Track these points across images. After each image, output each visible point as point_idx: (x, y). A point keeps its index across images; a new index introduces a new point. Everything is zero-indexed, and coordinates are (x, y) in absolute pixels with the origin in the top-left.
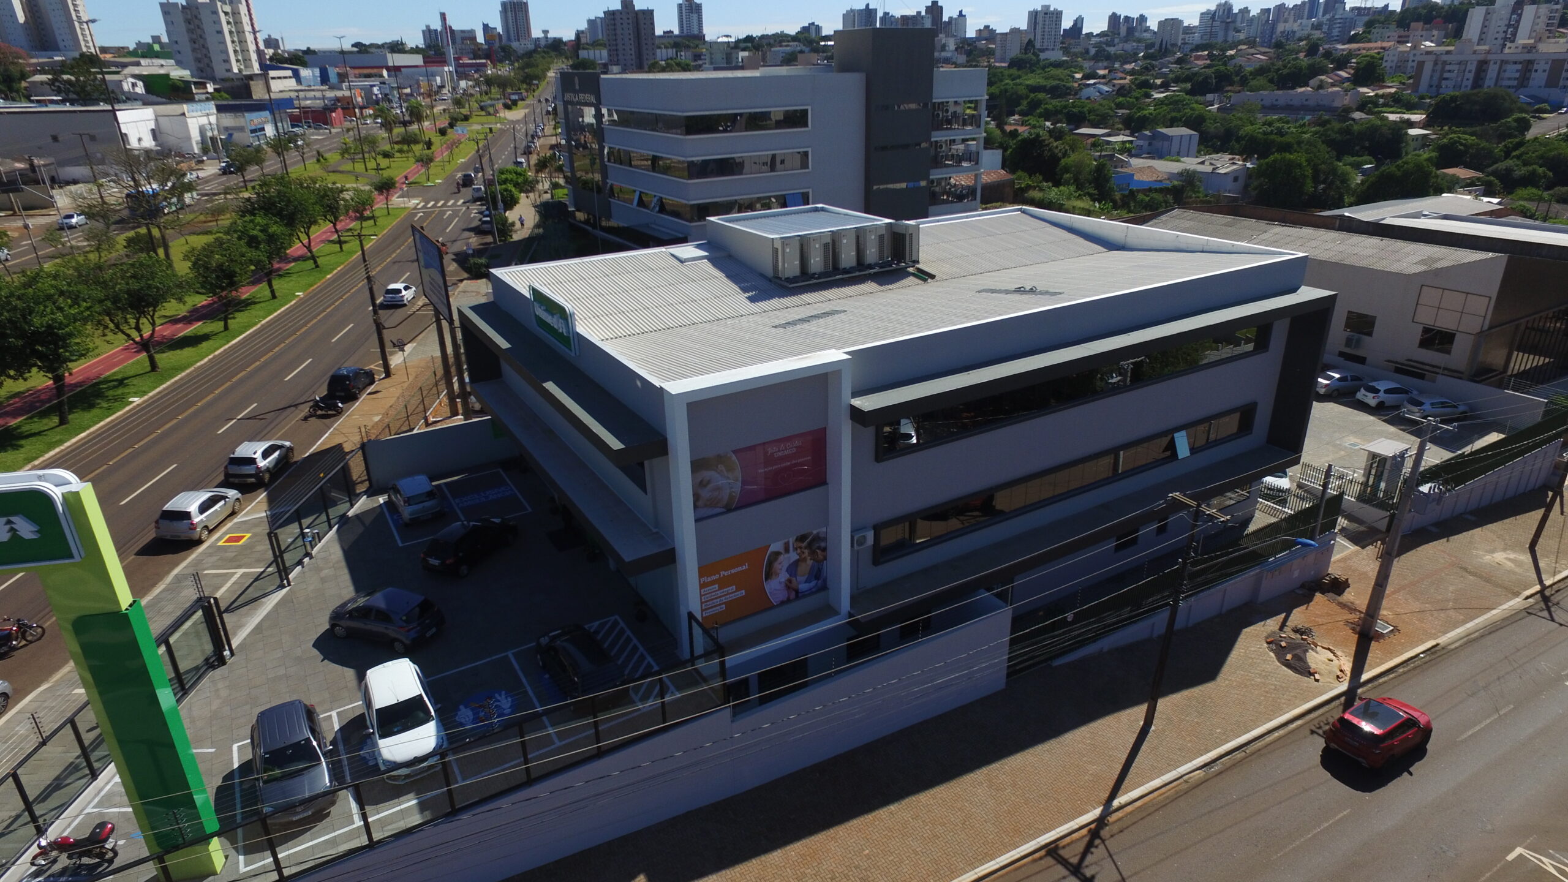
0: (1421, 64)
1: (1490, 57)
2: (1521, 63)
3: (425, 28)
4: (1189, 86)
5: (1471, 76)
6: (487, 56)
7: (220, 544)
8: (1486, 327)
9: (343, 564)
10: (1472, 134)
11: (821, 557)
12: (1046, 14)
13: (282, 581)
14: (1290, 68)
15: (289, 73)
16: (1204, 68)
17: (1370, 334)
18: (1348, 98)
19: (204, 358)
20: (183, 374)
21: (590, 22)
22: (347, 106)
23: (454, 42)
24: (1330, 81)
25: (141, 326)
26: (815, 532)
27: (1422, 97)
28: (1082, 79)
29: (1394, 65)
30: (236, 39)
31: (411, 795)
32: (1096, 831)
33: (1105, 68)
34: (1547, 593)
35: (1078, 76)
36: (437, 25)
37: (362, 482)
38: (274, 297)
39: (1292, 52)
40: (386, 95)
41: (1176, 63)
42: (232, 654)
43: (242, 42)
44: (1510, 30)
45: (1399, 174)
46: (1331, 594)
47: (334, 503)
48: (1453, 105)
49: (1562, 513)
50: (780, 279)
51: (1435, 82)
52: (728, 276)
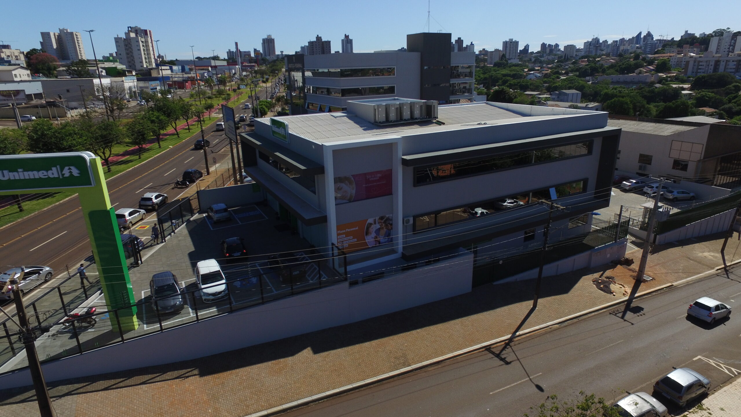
0: (688, 62)
1: (720, 59)
2: (736, 61)
3: (228, 51)
4: (578, 73)
5: (712, 67)
6: (256, 62)
7: (137, 229)
8: (702, 158)
9: (188, 235)
10: (712, 92)
11: (390, 228)
12: (511, 43)
13: (162, 240)
14: (626, 65)
15: (168, 68)
16: (586, 65)
17: (650, 164)
18: (653, 78)
19: (130, 168)
20: (121, 173)
21: (302, 48)
22: (193, 80)
23: (241, 57)
24: (645, 70)
25: (105, 151)
26: (387, 216)
27: (689, 77)
28: (527, 71)
29: (675, 63)
30: (146, 53)
31: (215, 307)
32: (508, 343)
33: (539, 67)
34: (727, 268)
35: (526, 70)
36: (234, 49)
37: (197, 209)
38: (160, 147)
39: (626, 58)
40: (210, 77)
41: (572, 64)
42: (142, 263)
43: (149, 54)
44: (731, 47)
45: (673, 106)
46: (625, 266)
47: (185, 216)
48: (703, 80)
49: (739, 239)
50: (377, 122)
51: (695, 71)
52: (355, 122)
